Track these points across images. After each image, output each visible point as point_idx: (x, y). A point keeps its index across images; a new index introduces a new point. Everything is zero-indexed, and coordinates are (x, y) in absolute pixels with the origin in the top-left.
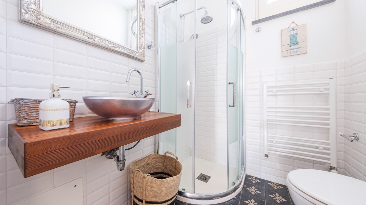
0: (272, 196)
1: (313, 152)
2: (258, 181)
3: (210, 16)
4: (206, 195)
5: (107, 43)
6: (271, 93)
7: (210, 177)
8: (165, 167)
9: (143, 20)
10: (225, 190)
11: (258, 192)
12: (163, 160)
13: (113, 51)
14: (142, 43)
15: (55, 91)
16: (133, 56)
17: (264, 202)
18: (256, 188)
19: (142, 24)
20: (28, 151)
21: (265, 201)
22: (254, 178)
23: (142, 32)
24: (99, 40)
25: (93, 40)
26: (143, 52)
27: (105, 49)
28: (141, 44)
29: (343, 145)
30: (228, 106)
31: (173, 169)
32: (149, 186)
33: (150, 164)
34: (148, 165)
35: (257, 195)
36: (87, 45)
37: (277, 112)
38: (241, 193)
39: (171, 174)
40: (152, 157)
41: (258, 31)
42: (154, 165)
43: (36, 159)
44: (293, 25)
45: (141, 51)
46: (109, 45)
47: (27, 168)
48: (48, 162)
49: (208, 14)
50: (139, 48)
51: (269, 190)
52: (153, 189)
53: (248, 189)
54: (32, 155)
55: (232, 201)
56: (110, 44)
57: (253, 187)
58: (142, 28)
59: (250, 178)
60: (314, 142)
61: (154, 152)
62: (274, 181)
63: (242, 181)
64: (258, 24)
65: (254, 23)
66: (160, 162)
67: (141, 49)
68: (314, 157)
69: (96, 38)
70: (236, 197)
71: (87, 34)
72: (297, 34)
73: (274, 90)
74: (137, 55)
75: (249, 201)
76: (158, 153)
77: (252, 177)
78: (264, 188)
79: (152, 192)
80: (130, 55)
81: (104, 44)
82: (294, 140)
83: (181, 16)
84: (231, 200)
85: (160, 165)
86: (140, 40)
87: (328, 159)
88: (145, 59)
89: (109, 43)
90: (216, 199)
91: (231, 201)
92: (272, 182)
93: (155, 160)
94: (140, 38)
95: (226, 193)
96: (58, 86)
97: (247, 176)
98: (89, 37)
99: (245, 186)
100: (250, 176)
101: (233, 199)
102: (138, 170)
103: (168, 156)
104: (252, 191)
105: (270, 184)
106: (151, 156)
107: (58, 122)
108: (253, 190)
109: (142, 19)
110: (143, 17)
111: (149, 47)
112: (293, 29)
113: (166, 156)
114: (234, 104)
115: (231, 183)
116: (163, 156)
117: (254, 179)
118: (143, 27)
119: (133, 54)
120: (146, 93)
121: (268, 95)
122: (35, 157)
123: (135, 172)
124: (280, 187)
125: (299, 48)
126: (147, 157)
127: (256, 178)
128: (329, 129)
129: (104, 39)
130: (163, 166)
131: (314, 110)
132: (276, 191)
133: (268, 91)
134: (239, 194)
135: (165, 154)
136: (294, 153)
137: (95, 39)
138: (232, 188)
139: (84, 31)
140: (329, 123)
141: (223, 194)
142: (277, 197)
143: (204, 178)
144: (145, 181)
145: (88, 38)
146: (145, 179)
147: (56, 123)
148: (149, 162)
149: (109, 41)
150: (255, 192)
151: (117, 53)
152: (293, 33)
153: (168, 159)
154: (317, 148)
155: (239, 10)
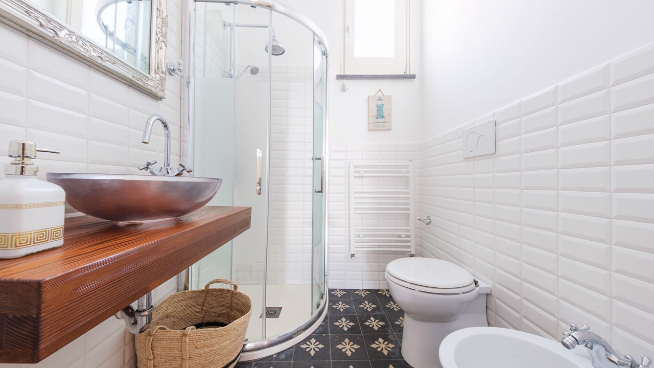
0: (362, 306)
1: (396, 241)
2: (344, 293)
3: (281, 45)
4: (278, 337)
5: (86, 47)
6: (358, 175)
7: (281, 308)
8: (206, 312)
9: (164, 16)
10: (308, 319)
11: (347, 306)
12: (201, 301)
13: (99, 69)
14: (159, 61)
15: (26, 161)
16: (142, 85)
17: (355, 316)
18: (343, 302)
19: (161, 22)
20: (46, 300)
21: (357, 314)
22: (338, 290)
23: (161, 39)
24: (67, 36)
25: (53, 32)
26: (162, 79)
27: (81, 59)
28: (158, 64)
29: (419, 230)
30: (314, 191)
31: (224, 311)
32: (196, 347)
33: (173, 314)
34: (167, 317)
35: (346, 311)
36: (30, 41)
37: (363, 198)
38: (328, 315)
39: (221, 320)
40: (176, 299)
41: (343, 89)
42: (182, 314)
43: (60, 314)
44: (380, 94)
45: (158, 77)
46: (93, 54)
47: (42, 338)
48: (79, 318)
49: (277, 41)
50: (153, 72)
51: (358, 300)
52: (207, 350)
53: (335, 306)
54: (52, 307)
55: (320, 329)
56: (94, 50)
57: (340, 303)
58: (162, 30)
59: (333, 293)
60: (396, 230)
61: (176, 290)
62: (361, 288)
63: (326, 299)
64: (344, 81)
65: (340, 77)
66: (195, 306)
67: (157, 73)
68: (397, 247)
69: (60, 30)
70: (323, 322)
71: (37, 14)
72: (383, 105)
73: (362, 170)
74: (151, 85)
75: (339, 321)
76: (186, 288)
77: (336, 290)
78: (352, 299)
79: (203, 356)
80: (137, 84)
81: (82, 49)
82: (379, 230)
83: (225, 25)
84: (318, 328)
85: (196, 312)
86: (156, 54)
87: (409, 247)
88: (165, 95)
89: (91, 48)
90: (298, 335)
91: (318, 330)
92: (359, 290)
93: (183, 303)
94: (156, 51)
95: (310, 322)
96: (34, 148)
97: (330, 291)
98: (43, 23)
99: (331, 304)
100: (333, 290)
101: (319, 326)
102: (160, 328)
103: (215, 289)
104: (340, 308)
105: (357, 292)
106: (173, 297)
107: (43, 234)
108: (341, 306)
109: (161, 12)
110: (163, 8)
111: (171, 72)
112: (380, 99)
113: (210, 290)
114: (322, 188)
115: (315, 305)
116: (203, 291)
117: (339, 293)
118: (164, 29)
119: (142, 81)
120: (182, 168)
121: (355, 177)
122: (58, 312)
123: (156, 334)
124: (367, 292)
125: (385, 122)
126: (165, 302)
127: (341, 290)
128: (409, 214)
129: (81, 38)
130: (201, 312)
131: (397, 194)
132: (365, 299)
133: (355, 172)
134: (326, 318)
135: (207, 286)
136: (380, 247)
137: (58, 32)
138: (316, 312)
139: (27, 5)
140: (409, 208)
141: (304, 326)
142: (367, 306)
143: (273, 313)
144: (187, 341)
145: (38, 24)
146: (188, 338)
147: (40, 237)
148: (170, 310)
149: (92, 45)
150: (344, 308)
151: (108, 74)
152: (380, 103)
153: (212, 295)
154: (400, 236)
155: (324, 54)
